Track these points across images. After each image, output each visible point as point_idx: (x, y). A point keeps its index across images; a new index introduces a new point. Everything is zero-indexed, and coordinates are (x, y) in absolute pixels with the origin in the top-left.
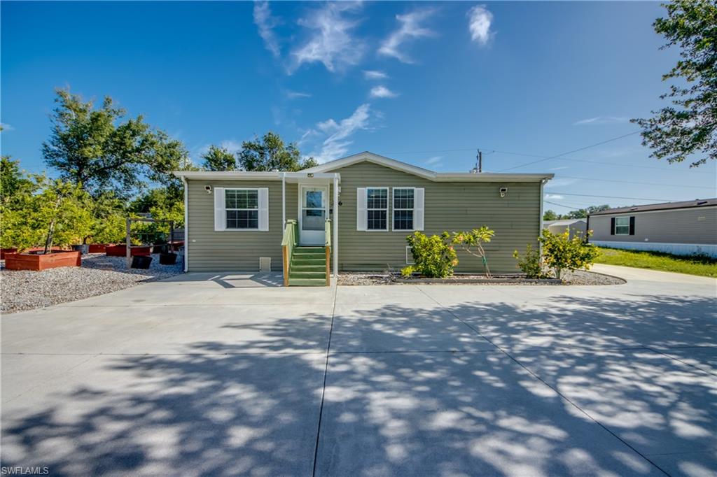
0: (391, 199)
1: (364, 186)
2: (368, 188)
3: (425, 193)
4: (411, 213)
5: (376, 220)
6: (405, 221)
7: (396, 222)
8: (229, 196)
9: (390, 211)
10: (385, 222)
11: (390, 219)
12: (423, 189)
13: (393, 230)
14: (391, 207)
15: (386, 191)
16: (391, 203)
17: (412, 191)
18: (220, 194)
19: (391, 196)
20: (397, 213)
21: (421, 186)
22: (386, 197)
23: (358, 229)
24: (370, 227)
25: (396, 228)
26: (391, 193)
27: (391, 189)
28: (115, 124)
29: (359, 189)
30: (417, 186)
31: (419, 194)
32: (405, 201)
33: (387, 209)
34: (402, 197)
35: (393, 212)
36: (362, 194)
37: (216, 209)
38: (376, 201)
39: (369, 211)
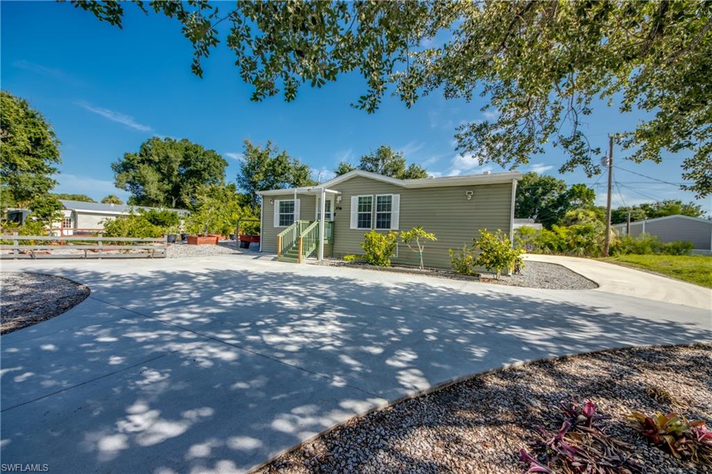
0: (374, 205)
1: (356, 195)
2: (358, 196)
3: (401, 198)
4: (389, 215)
5: (364, 221)
6: (384, 222)
7: (378, 223)
8: (281, 204)
9: (374, 213)
10: (370, 222)
11: (374, 221)
12: (399, 195)
13: (375, 229)
14: (374, 210)
15: (371, 197)
16: (374, 208)
17: (391, 196)
18: (277, 203)
19: (374, 202)
20: (379, 216)
21: (397, 193)
22: (371, 203)
23: (351, 228)
24: (359, 226)
25: (377, 227)
26: (374, 199)
27: (374, 196)
28: (272, 156)
29: (352, 197)
30: (394, 193)
31: (396, 199)
32: (385, 205)
33: (372, 212)
34: (383, 202)
35: (376, 215)
36: (354, 201)
37: (275, 213)
38: (364, 206)
39: (359, 214)
